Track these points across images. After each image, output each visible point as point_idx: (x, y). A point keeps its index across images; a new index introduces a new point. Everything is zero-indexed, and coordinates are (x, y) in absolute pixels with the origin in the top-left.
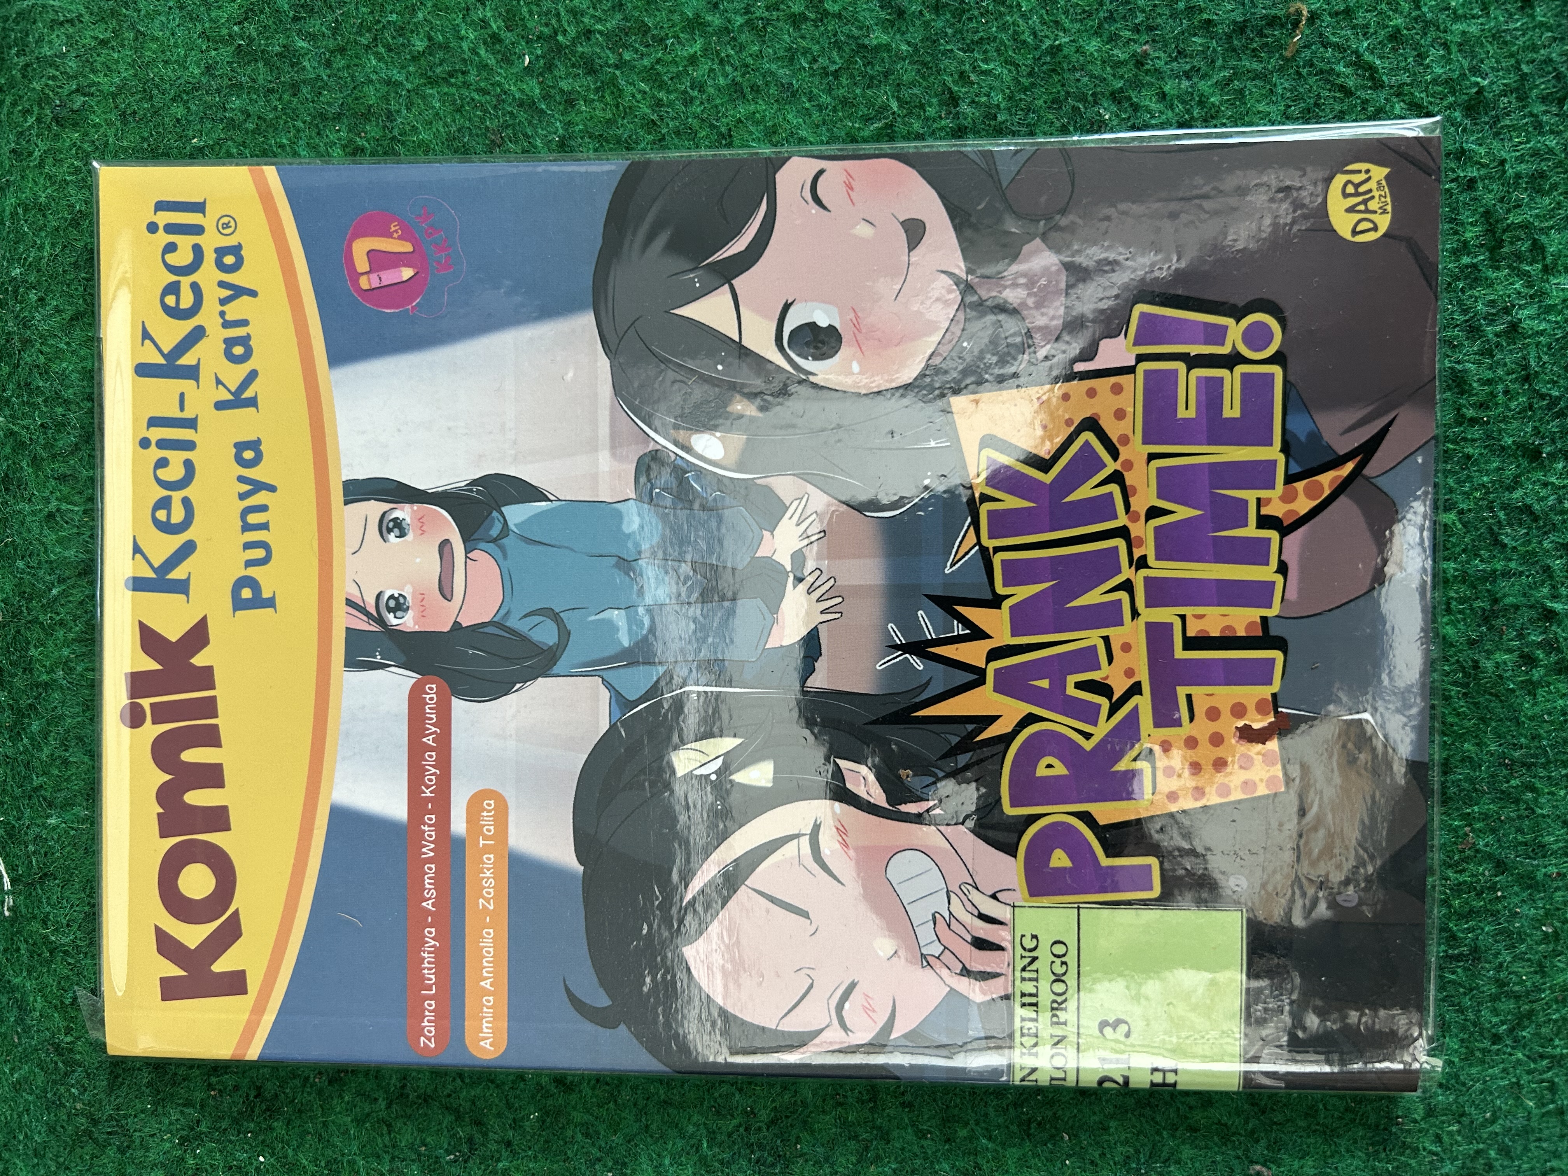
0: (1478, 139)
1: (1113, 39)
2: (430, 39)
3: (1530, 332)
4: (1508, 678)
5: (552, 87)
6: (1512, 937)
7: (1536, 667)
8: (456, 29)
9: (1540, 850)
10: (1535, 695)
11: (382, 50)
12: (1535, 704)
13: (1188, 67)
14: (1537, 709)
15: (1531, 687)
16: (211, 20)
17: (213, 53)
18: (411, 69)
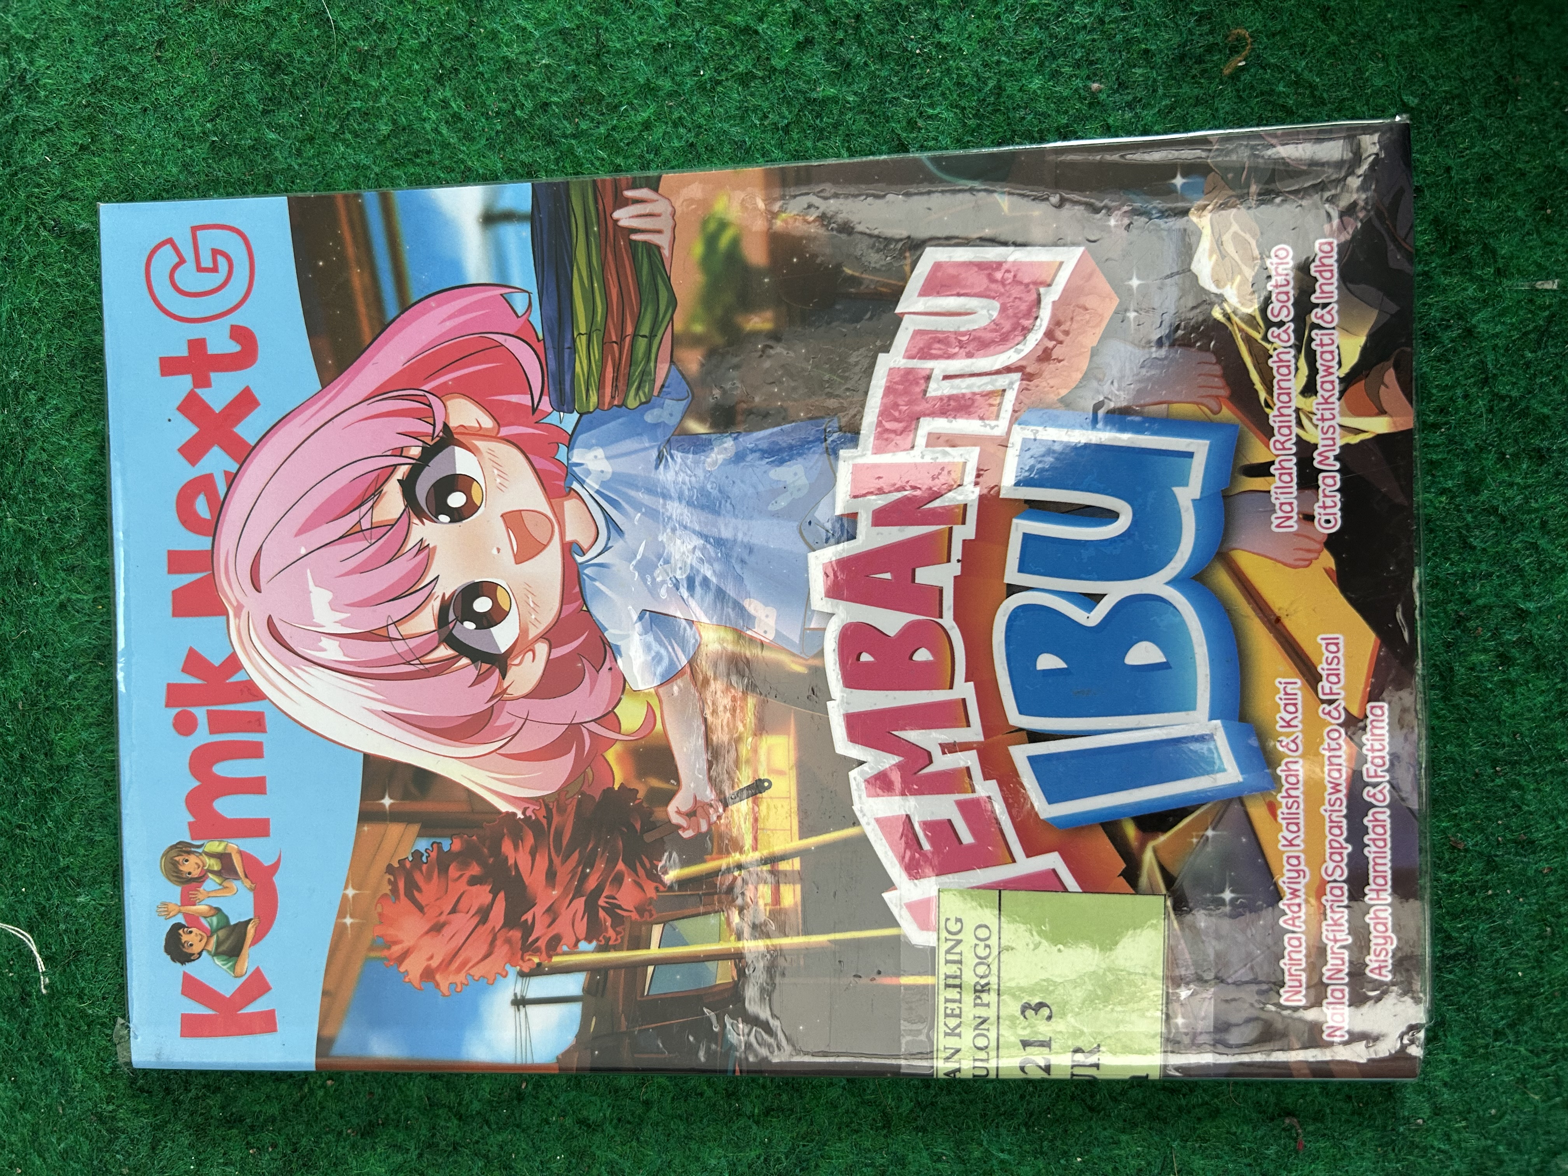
0: (1422, 148)
1: (1055, 75)
2: (394, 122)
3: (1486, 335)
4: (1486, 678)
5: (515, 161)
6: (1507, 935)
7: (1513, 665)
8: (418, 111)
9: (1528, 846)
10: (1514, 693)
11: (348, 136)
12: (1515, 702)
13: (1130, 98)
14: (1517, 708)
15: (1509, 685)
16: (185, 120)
17: (189, 151)
18: (377, 153)
